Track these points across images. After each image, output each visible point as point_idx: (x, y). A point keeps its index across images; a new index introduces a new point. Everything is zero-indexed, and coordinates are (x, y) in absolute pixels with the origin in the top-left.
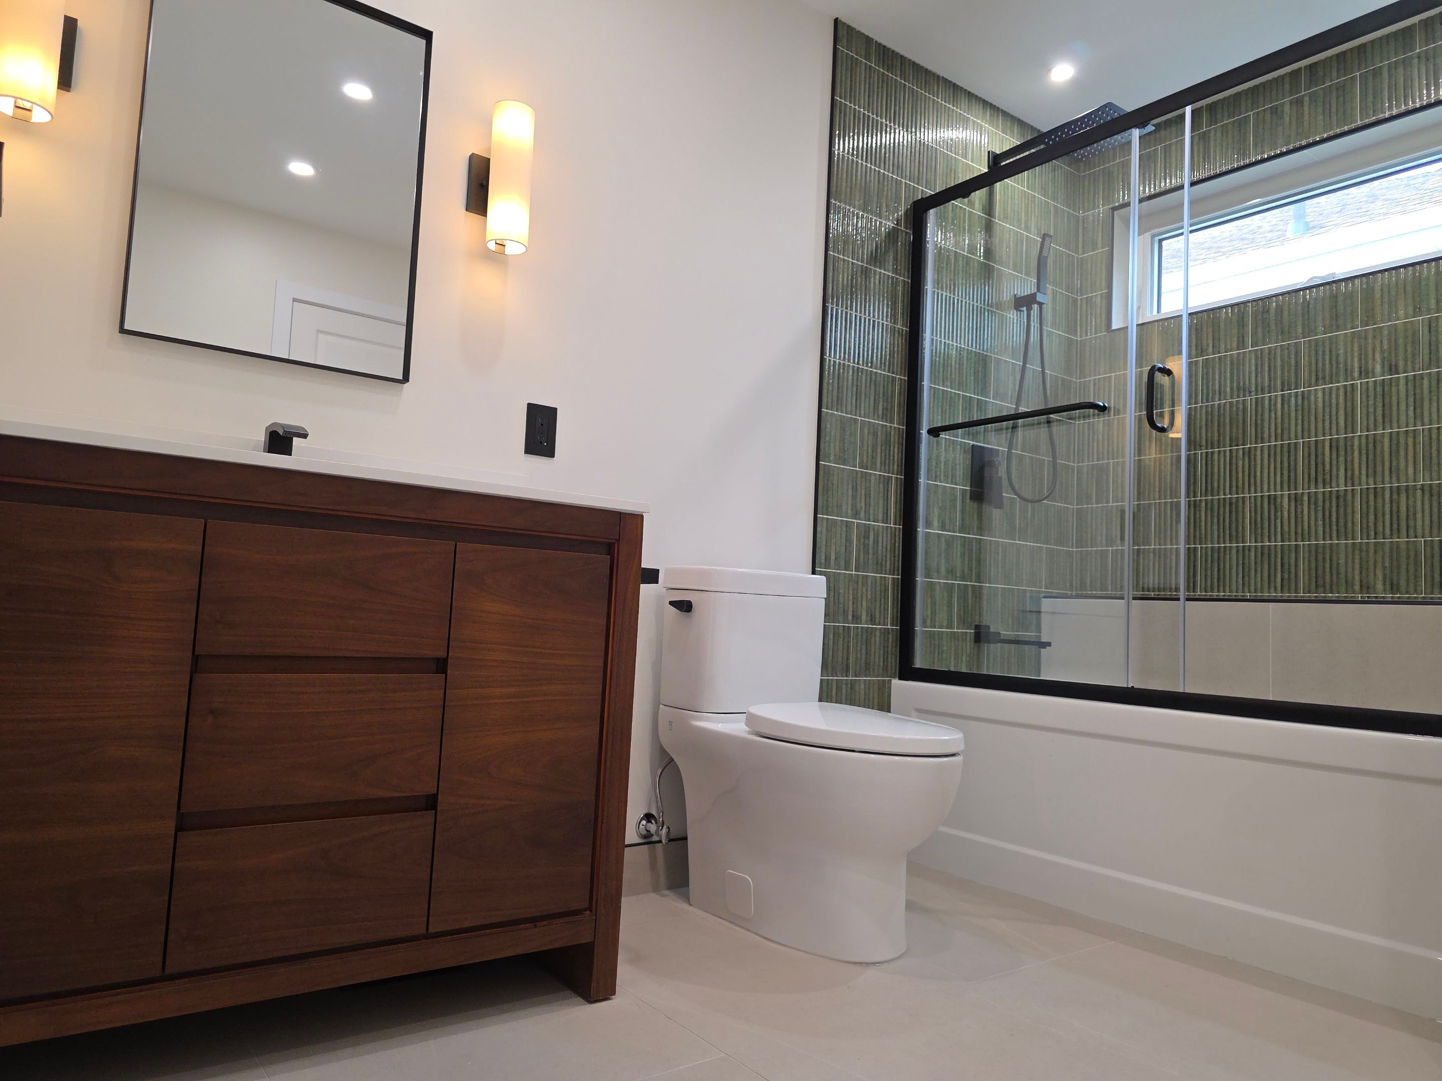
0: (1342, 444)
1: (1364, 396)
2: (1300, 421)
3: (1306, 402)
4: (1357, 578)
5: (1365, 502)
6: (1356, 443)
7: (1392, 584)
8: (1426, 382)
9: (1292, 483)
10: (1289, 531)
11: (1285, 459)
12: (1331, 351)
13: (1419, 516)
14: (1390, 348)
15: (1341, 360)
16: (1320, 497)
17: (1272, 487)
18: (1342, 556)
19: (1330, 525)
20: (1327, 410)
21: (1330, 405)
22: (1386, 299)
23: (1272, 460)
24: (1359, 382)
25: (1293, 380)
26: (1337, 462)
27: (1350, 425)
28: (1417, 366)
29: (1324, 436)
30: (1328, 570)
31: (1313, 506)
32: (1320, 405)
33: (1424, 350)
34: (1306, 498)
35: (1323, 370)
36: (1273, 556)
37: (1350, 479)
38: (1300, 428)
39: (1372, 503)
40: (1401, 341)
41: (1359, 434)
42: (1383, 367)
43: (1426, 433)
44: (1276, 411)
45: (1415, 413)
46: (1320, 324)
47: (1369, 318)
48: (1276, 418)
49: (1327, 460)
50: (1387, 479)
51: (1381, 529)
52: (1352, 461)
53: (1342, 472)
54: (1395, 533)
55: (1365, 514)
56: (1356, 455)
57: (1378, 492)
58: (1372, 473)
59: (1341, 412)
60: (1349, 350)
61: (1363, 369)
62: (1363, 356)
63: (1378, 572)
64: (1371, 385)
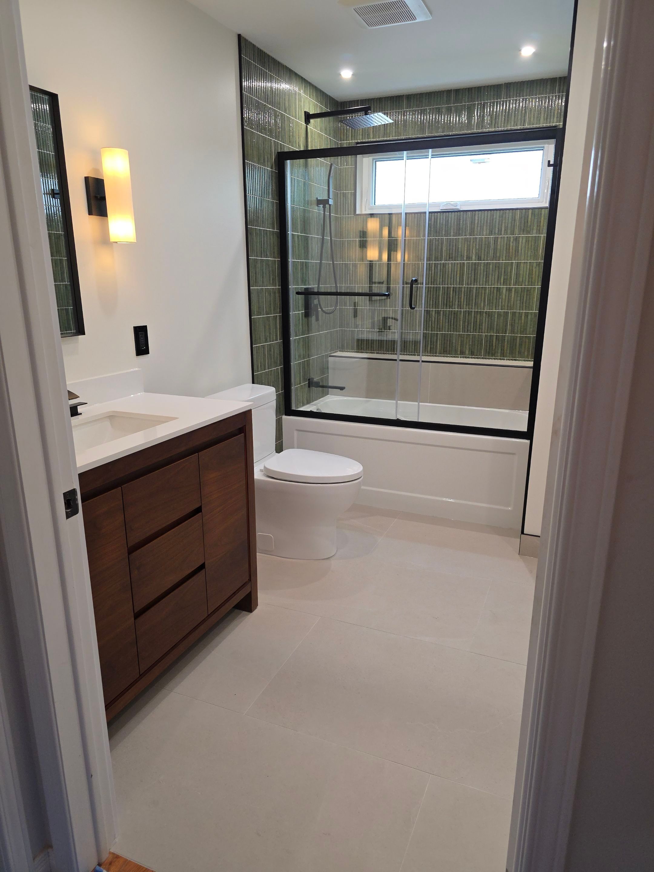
0: (457, 290)
1: (468, 269)
2: (441, 277)
3: (444, 268)
4: (459, 349)
5: (465, 316)
6: (463, 290)
7: (472, 352)
8: (491, 266)
9: (436, 305)
10: (434, 326)
11: (435, 293)
12: (456, 246)
13: (484, 324)
14: (479, 248)
15: (460, 250)
16: (448, 312)
17: (429, 306)
18: (454, 339)
19: (451, 325)
21: (454, 271)
22: (479, 225)
23: (429, 294)
24: (466, 262)
25: (439, 257)
26: (455, 298)
27: (461, 282)
28: (488, 258)
29: (451, 285)
30: (448, 345)
31: (444, 316)
32: (450, 270)
33: (491, 252)
34: (442, 313)
35: (452, 254)
36: (427, 337)
37: (460, 306)
38: (441, 280)
39: (467, 317)
40: (483, 246)
41: (464, 286)
42: (476, 257)
43: (489, 289)
44: (432, 270)
45: (486, 280)
46: (452, 231)
47: (472, 233)
48: (432, 274)
49: (451, 296)
50: (473, 307)
51: (469, 329)
52: (461, 298)
53: (457, 302)
54: (475, 330)
55: (464, 322)
56: (463, 295)
57: (469, 313)
58: (468, 304)
59: (458, 275)
60: (463, 246)
61: (468, 256)
62: (468, 250)
63: (467, 346)
64: (470, 264)
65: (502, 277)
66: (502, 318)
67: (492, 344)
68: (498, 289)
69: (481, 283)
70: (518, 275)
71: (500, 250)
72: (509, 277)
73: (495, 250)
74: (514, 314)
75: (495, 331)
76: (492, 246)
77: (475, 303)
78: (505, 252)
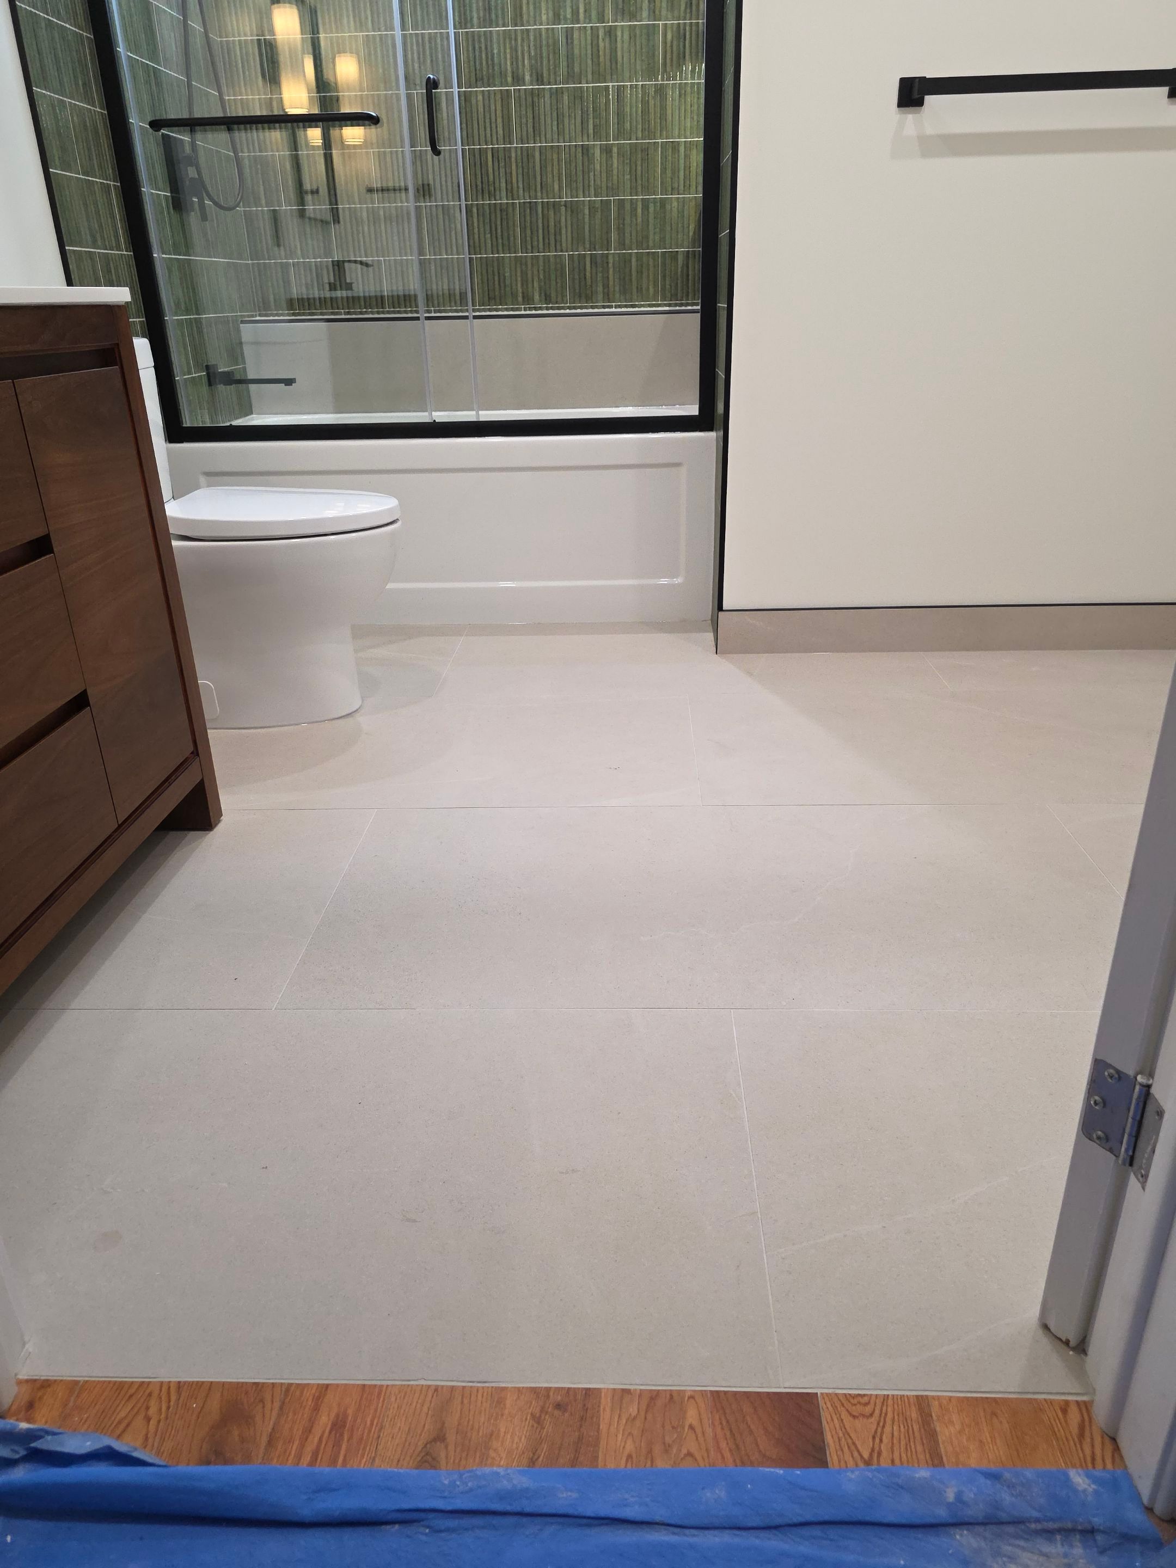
1: (518, 105)
3: (468, 105)
4: (520, 290)
5: (522, 215)
6: (513, 155)
7: (545, 295)
8: (565, 97)
12: (486, 50)
13: (564, 231)
14: (536, 55)
15: (496, 60)
16: (487, 209)
17: (445, 196)
18: (507, 269)
19: (497, 237)
20: (488, 117)
21: (490, 112)
24: (512, 88)
26: (499, 174)
27: (508, 138)
28: (558, 79)
29: (486, 145)
30: (497, 283)
31: (481, 219)
32: (481, 110)
33: (563, 63)
35: (481, 69)
37: (511, 193)
39: (528, 218)
40: (544, 48)
41: (515, 145)
42: (531, 75)
43: (567, 149)
45: (558, 128)
47: (517, 18)
49: (490, 171)
50: (539, 194)
51: (536, 243)
52: (511, 173)
53: (503, 185)
54: (547, 247)
55: (523, 229)
56: (514, 167)
57: (532, 206)
58: (527, 188)
59: (499, 120)
60: (502, 50)
61: (515, 75)
62: (515, 59)
63: (536, 284)
64: (522, 93)
65: (591, 122)
66: (598, 215)
67: (585, 275)
68: (585, 150)
69: (549, 136)
70: (620, 114)
71: (580, 56)
72: (603, 122)
73: (570, 57)
74: (621, 203)
75: (587, 246)
76: (563, 51)
77: (541, 184)
78: (589, 62)
